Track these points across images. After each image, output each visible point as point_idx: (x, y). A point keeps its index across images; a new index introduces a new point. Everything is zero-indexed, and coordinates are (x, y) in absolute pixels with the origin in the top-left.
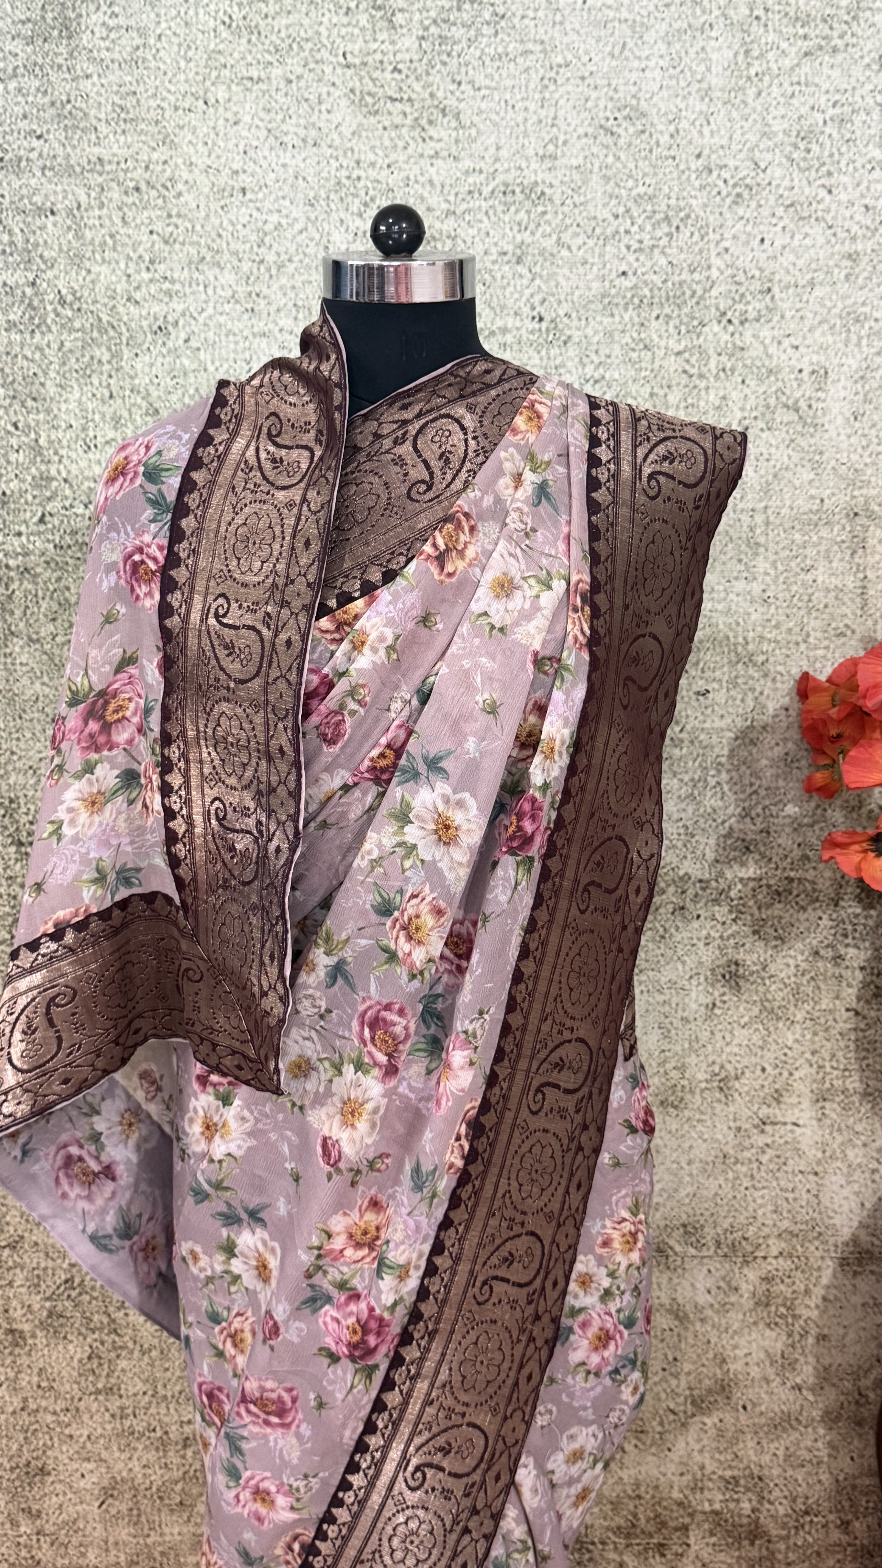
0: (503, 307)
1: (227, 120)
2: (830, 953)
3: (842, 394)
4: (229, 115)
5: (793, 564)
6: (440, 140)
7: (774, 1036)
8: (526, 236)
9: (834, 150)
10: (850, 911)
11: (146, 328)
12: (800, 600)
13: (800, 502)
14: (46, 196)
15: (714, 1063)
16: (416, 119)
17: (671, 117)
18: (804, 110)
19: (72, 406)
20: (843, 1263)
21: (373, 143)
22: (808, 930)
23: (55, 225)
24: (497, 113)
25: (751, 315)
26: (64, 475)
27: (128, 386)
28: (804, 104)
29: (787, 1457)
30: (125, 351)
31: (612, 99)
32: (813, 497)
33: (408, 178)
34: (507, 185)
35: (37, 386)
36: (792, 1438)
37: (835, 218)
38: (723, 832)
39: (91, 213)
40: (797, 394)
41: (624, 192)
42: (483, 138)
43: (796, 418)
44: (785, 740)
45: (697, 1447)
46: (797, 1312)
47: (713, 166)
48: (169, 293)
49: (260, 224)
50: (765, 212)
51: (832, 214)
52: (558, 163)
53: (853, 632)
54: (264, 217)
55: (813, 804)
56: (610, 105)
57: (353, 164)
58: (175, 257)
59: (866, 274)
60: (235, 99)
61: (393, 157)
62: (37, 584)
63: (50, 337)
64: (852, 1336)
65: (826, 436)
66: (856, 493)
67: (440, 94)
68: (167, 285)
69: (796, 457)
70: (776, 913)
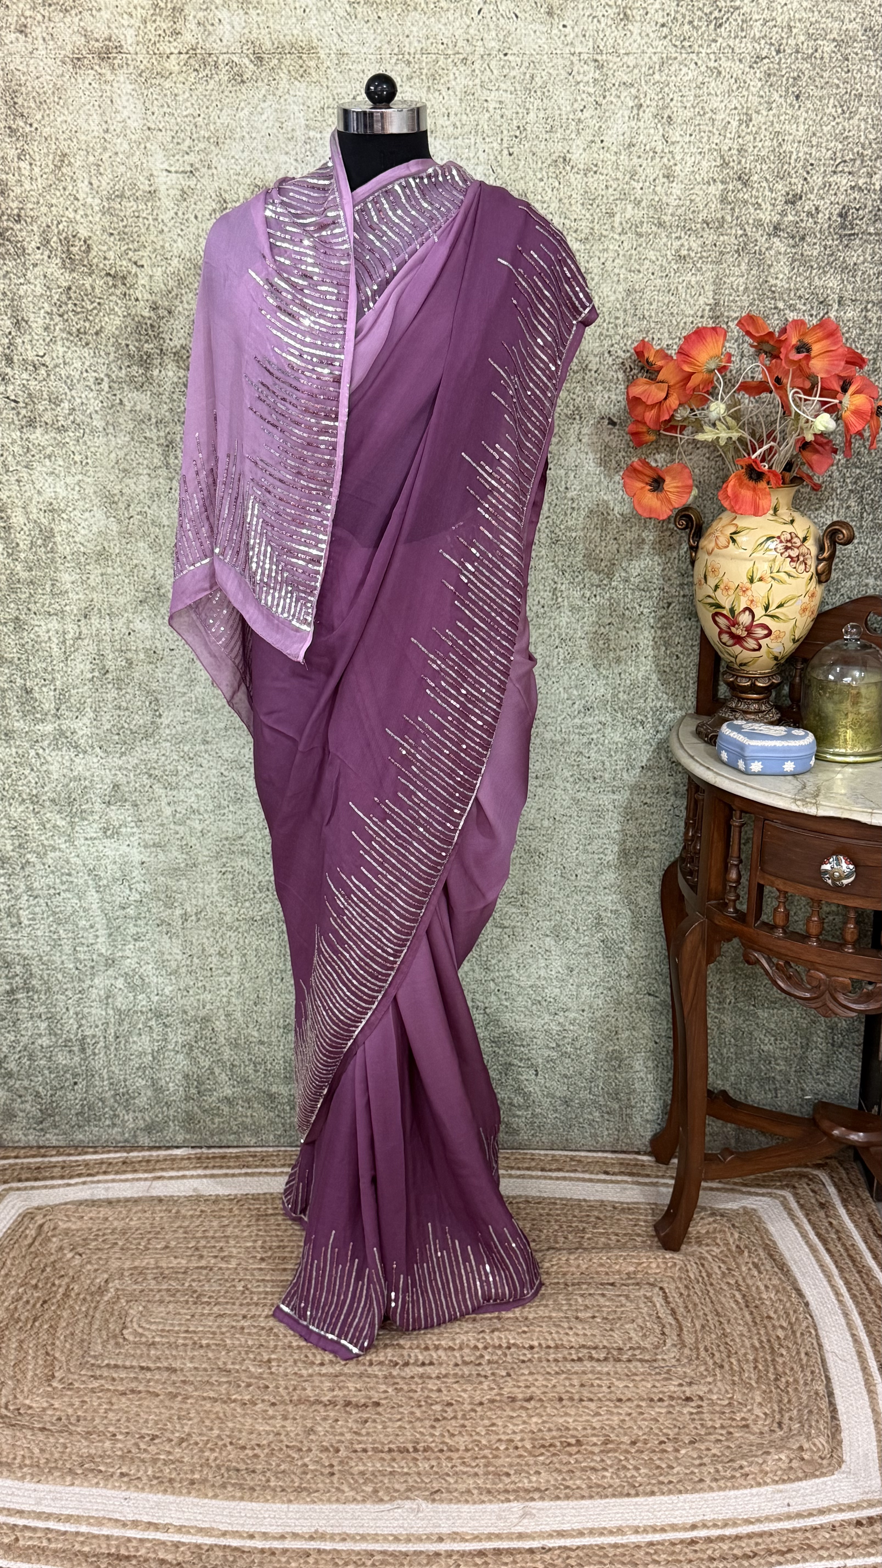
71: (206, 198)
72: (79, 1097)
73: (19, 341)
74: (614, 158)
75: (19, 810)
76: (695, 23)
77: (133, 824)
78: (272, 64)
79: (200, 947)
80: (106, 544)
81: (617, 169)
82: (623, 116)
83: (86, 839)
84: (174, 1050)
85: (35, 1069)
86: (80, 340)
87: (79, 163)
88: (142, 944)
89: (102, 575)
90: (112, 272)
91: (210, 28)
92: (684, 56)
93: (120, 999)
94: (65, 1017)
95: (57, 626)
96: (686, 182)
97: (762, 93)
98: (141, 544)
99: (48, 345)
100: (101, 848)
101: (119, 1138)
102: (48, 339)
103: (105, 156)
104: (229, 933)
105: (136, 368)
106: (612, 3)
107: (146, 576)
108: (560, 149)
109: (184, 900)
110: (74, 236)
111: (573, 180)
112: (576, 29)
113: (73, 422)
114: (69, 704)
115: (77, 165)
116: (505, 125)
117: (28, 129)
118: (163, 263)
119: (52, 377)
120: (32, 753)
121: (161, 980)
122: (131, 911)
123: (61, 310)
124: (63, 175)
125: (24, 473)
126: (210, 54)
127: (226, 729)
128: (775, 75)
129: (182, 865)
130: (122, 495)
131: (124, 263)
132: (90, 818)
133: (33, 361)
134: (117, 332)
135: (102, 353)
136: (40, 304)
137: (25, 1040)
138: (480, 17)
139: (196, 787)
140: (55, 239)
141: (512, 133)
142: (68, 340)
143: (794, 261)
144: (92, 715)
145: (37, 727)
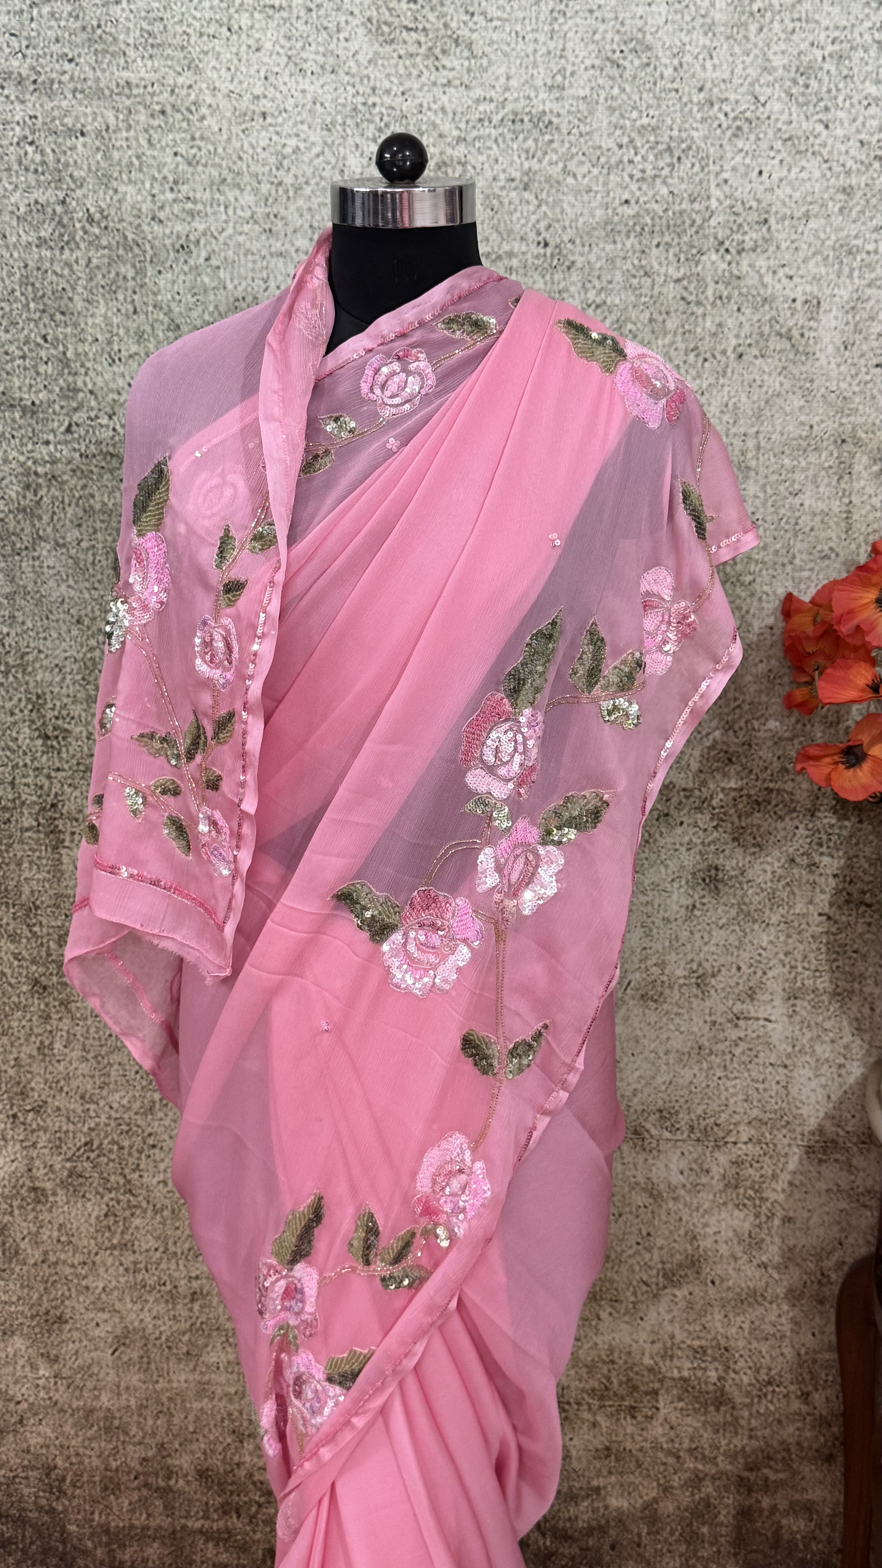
0: (510, 232)
1: (249, 47)
2: (805, 861)
3: (834, 323)
4: (251, 42)
5: (782, 488)
6: (453, 69)
7: (749, 937)
8: (534, 164)
9: (832, 86)
10: (825, 821)
11: (169, 247)
12: (787, 522)
13: (791, 428)
14: (77, 118)
15: (692, 961)
16: (430, 49)
17: (675, 51)
18: (803, 46)
19: (99, 320)
20: (810, 1151)
21: (388, 71)
22: (785, 838)
23: (84, 145)
24: (508, 44)
25: (749, 244)
26: (90, 386)
27: (151, 302)
28: (804, 40)
29: (752, 1331)
30: (149, 268)
31: (618, 32)
32: (802, 424)
33: (421, 106)
34: (516, 114)
35: (66, 300)
36: (757, 1313)
37: (830, 153)
38: (708, 744)
39: (119, 135)
40: (791, 323)
41: (628, 123)
42: (494, 68)
43: (789, 346)
44: (769, 658)
45: (668, 1317)
46: (764, 1195)
47: (714, 99)
48: (192, 214)
49: (279, 147)
50: (764, 145)
51: (828, 148)
52: (565, 93)
53: (837, 555)
54: (283, 141)
55: (793, 720)
56: (617, 38)
57: (369, 91)
58: (197, 178)
59: (858, 208)
60: (257, 26)
61: (407, 85)
62: (63, 491)
63: (78, 254)
64: (815, 1219)
65: (817, 364)
66: (844, 420)
67: (454, 25)
68: (189, 205)
69: (787, 384)
70: (756, 821)
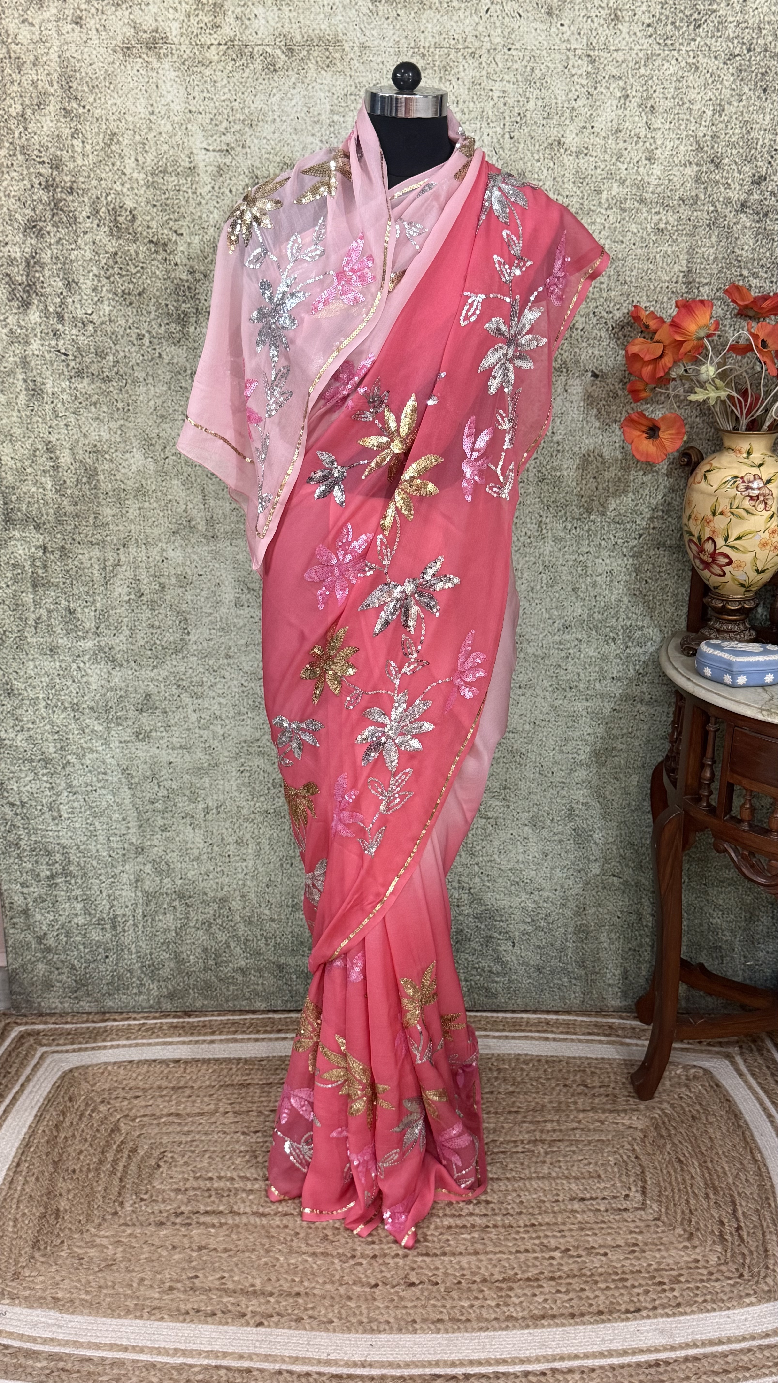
71: (240, 174)
72: (110, 968)
73: (70, 300)
74: (603, 142)
75: (62, 717)
76: (677, 24)
77: (162, 729)
78: (301, 55)
79: (220, 837)
80: (144, 482)
81: (605, 152)
82: (611, 105)
83: (121, 742)
84: (195, 927)
85: (71, 945)
86: (125, 300)
87: (126, 141)
88: (168, 834)
89: (140, 509)
90: (155, 240)
91: (247, 22)
92: (667, 52)
93: (148, 883)
94: (99, 898)
95: (98, 554)
96: (665, 163)
97: (734, 86)
98: (175, 482)
99: (96, 304)
100: (133, 750)
101: (144, 1004)
102: (96, 299)
103: (150, 136)
104: (245, 825)
105: (174, 325)
106: (604, 5)
107: (178, 510)
108: (556, 133)
109: (206, 795)
110: (121, 207)
111: (566, 161)
112: (572, 28)
113: (117, 373)
114: (107, 623)
115: (125, 143)
116: (507, 112)
117: (81, 110)
118: (200, 232)
119: (99, 333)
120: (74, 666)
121: (184, 865)
122: (159, 806)
123: (108, 273)
124: (112, 152)
125: (72, 418)
126: (246, 46)
127: (247, 645)
128: (745, 70)
129: (206, 765)
130: (159, 437)
131: (166, 231)
132: (125, 724)
133: (82, 319)
134: (158, 294)
135: (144, 312)
136: (89, 268)
137: (62, 919)
138: (488, 16)
139: (219, 696)
140: (103, 209)
141: (513, 119)
142: (113, 299)
143: (758, 234)
144: (128, 633)
145: (79, 643)
